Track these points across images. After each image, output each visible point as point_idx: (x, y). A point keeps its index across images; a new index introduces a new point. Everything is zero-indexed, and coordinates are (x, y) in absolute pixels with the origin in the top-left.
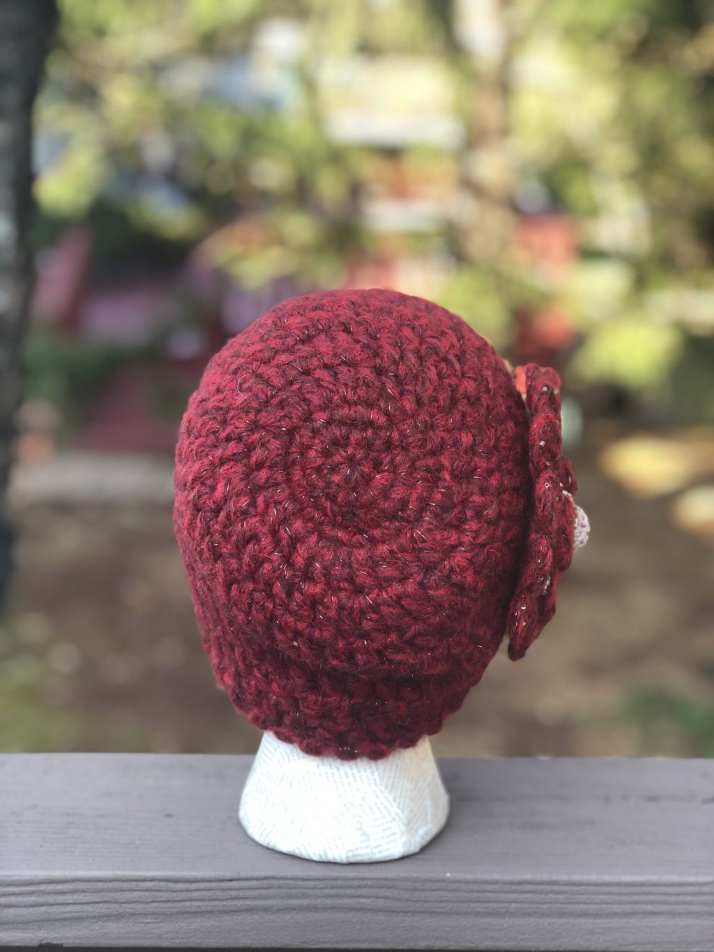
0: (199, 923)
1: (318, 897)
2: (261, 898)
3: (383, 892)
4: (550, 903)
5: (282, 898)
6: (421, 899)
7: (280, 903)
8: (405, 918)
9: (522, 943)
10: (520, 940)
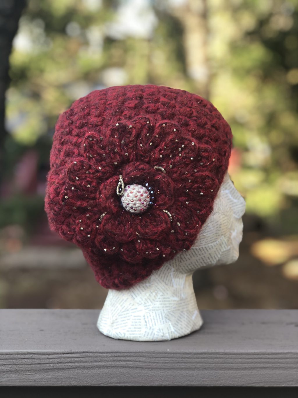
0: (52, 374)
1: (108, 361)
2: (82, 362)
3: (138, 359)
4: (216, 363)
5: (91, 362)
6: (156, 362)
7: (90, 364)
8: (148, 371)
9: (203, 383)
10: (202, 381)
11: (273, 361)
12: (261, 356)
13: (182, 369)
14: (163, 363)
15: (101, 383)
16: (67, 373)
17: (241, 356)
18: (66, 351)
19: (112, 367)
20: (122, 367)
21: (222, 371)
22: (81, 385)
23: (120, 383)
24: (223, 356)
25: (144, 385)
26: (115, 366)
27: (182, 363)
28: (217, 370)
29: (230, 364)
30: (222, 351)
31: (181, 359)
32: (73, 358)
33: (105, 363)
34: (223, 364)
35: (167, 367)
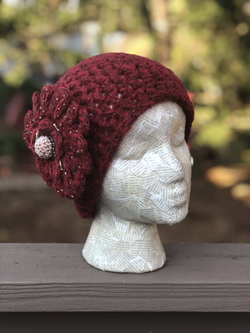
1: (73, 291)
2: (50, 292)
3: (98, 289)
4: (164, 292)
5: (58, 292)
6: (113, 291)
7: (58, 294)
8: (107, 299)
9: (153, 308)
10: (152, 307)
11: (212, 290)
12: (202, 287)
13: (135, 297)
14: (119, 292)
15: (67, 309)
16: (38, 301)
17: (185, 287)
18: (37, 282)
19: (76, 296)
20: (85, 296)
21: (169, 299)
22: (50, 311)
23: (83, 309)
24: (170, 286)
25: (103, 311)
26: (79, 295)
27: (135, 292)
28: (165, 298)
29: (176, 293)
30: (169, 282)
31: (135, 290)
32: (43, 288)
33: (70, 293)
34: (170, 293)
35: (122, 296)
